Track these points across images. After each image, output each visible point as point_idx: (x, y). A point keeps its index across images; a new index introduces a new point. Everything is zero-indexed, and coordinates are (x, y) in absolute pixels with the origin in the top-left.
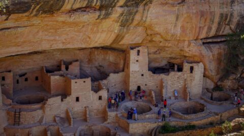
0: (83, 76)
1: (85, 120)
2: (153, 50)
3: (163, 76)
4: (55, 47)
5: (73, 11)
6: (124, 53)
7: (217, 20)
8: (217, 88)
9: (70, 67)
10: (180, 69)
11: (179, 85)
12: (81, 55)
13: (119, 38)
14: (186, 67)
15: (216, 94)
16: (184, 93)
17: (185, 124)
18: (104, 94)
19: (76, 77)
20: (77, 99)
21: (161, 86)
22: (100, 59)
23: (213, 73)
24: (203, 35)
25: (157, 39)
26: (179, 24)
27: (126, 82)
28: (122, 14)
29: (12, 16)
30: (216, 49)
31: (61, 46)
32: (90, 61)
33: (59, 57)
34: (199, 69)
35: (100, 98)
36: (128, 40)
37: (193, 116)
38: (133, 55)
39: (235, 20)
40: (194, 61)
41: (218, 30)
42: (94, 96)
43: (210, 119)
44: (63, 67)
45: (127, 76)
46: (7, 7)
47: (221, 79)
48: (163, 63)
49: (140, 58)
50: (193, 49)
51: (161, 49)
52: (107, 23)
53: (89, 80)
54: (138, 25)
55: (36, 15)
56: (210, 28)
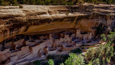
0: (67, 34)
1: (67, 43)
2: (81, 29)
3: (83, 35)
4: (62, 28)
5: (66, 21)
6: (76, 30)
7: (95, 24)
8: (94, 38)
9: (65, 32)
10: (87, 33)
11: (86, 37)
12: (67, 30)
13: (75, 27)
14: (88, 33)
15: (94, 39)
16: (87, 38)
17: (87, 45)
18: (71, 38)
19: (66, 34)
20: (66, 39)
21: (83, 37)
22: (71, 31)
23: (94, 35)
24: (92, 27)
25: (82, 27)
26: (87, 24)
27: (76, 36)
28: (76, 22)
29: (54, 22)
30: (95, 30)
31: (63, 28)
32: (69, 31)
33: (63, 30)
34: (91, 34)
35: (70, 39)
36: (76, 27)
37: (89, 43)
38: (77, 30)
39: (99, 24)
40: (90, 32)
41: (95, 26)
42: (69, 38)
43: (92, 44)
44: (63, 32)
45: (76, 34)
46: (53, 20)
47: (95, 36)
48: (84, 32)
49: (79, 31)
50: (90, 29)
51: (83, 29)
52: (73, 24)
53: (68, 35)
54: (79, 24)
55: (59, 22)
56: (94, 25)
